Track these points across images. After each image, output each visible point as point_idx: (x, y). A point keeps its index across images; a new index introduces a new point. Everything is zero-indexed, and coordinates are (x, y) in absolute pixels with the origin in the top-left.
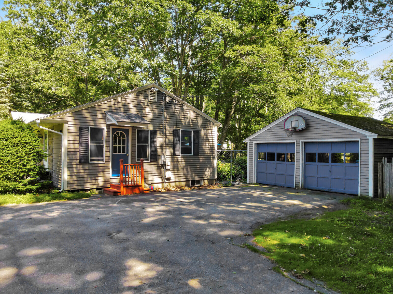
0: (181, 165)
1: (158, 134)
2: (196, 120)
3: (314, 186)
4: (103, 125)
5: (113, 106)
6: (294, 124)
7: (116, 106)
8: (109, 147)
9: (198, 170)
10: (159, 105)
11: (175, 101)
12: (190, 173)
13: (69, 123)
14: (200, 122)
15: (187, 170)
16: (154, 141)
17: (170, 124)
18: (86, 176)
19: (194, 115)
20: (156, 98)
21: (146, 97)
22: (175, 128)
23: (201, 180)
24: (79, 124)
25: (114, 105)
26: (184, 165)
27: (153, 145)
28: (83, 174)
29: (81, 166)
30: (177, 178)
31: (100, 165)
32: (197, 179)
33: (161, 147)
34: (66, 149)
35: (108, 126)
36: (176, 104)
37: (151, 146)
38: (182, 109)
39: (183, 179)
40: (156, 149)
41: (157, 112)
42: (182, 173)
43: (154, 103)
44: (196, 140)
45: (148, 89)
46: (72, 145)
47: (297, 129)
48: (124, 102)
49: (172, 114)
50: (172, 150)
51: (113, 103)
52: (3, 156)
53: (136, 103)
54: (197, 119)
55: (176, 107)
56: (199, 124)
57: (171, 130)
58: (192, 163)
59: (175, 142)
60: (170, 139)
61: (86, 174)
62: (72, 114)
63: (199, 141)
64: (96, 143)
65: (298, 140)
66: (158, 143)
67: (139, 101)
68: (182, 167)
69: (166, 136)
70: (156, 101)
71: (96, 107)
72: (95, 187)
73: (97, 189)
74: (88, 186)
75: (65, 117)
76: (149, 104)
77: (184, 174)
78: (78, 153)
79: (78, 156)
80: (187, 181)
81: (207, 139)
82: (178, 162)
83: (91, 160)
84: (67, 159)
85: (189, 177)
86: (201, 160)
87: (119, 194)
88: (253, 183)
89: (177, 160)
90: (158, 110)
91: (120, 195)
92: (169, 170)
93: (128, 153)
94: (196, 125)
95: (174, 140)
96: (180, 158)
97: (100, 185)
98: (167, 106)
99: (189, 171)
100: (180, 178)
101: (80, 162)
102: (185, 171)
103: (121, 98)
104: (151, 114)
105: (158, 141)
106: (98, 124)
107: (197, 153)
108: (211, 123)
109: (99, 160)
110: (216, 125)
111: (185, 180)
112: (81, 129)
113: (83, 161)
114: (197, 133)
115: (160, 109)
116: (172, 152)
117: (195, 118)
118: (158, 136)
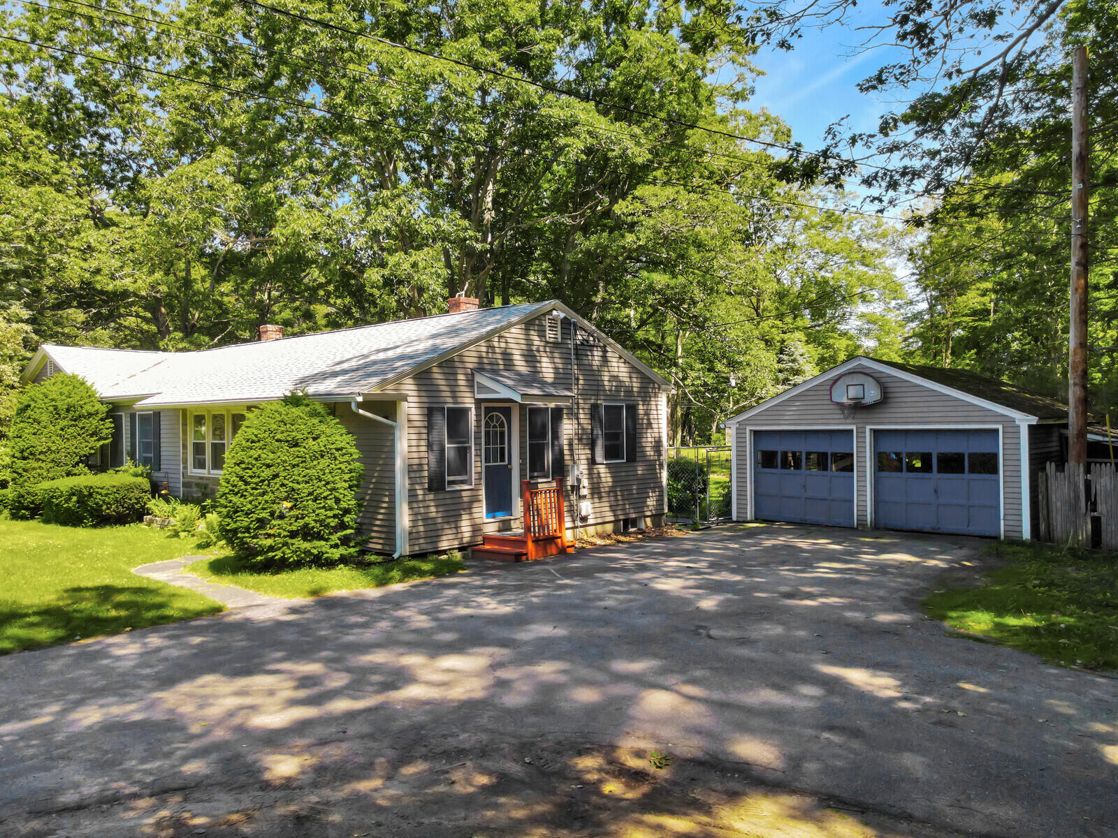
0: (605, 485)
1: (565, 416)
2: (628, 379)
3: (898, 522)
4: (468, 402)
5: (484, 355)
6: (853, 392)
7: (490, 355)
8: (480, 450)
9: (635, 496)
10: (564, 351)
11: (591, 339)
12: (621, 503)
13: (410, 399)
14: (636, 385)
15: (616, 496)
16: (557, 432)
17: (585, 392)
18: (440, 520)
19: (626, 370)
20: (559, 333)
21: (542, 334)
22: (592, 401)
23: (640, 518)
24: (425, 400)
25: (487, 352)
26: (610, 484)
27: (556, 443)
28: (434, 515)
29: (431, 497)
30: (598, 515)
31: (464, 494)
32: (634, 516)
33: (570, 445)
34: (404, 459)
35: (478, 402)
36: (594, 346)
37: (553, 444)
38: (605, 359)
39: (610, 517)
40: (561, 451)
41: (560, 366)
42: (607, 504)
43: (556, 345)
44: (631, 428)
45: (544, 315)
46: (414, 449)
47: (863, 402)
48: (503, 345)
49: (588, 368)
50: (588, 452)
51: (484, 349)
52: (298, 483)
53: (524, 347)
54: (630, 377)
55: (595, 353)
56: (635, 389)
57: (587, 406)
58: (624, 478)
59: (595, 432)
60: (585, 426)
61: (440, 515)
62: (413, 378)
63: (635, 429)
64: (457, 443)
65: (860, 426)
66: (565, 437)
67: (529, 343)
68: (607, 489)
69: (578, 419)
70: (560, 340)
71: (456, 359)
72: (456, 544)
73: (460, 549)
74: (444, 545)
75: (403, 387)
76: (548, 349)
77: (611, 506)
78: (426, 467)
79: (426, 474)
80: (616, 522)
81: (650, 425)
82: (600, 477)
83: (451, 483)
84: (407, 482)
85: (619, 512)
86: (640, 472)
87: (524, 558)
88: (749, 518)
89: (599, 473)
90: (563, 361)
91: (527, 559)
92: (584, 497)
93: (510, 462)
94: (629, 392)
95: (592, 429)
96: (602, 469)
97: (465, 540)
98: (580, 352)
99: (619, 498)
100: (603, 514)
101: (430, 489)
102: (612, 499)
103: (499, 337)
104: (551, 370)
105: (565, 432)
106: (460, 400)
107: (632, 458)
108: (656, 386)
109: (462, 482)
110: (664, 390)
111: (612, 519)
112: (430, 412)
113: (435, 486)
114: (632, 409)
115: (566, 360)
116: (590, 456)
117: (627, 375)
118: (565, 421)
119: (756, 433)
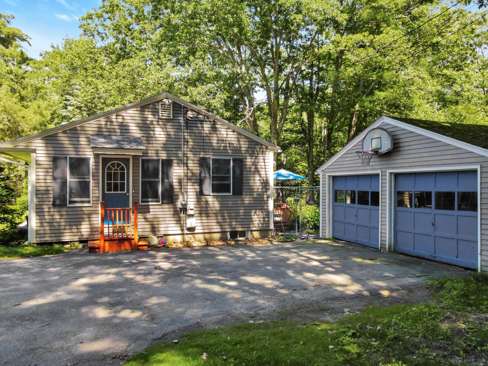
0: (213, 208)
1: (174, 165)
2: (237, 143)
3: (409, 249)
4: (89, 154)
5: (103, 126)
6: (375, 144)
7: (109, 127)
8: (98, 183)
9: (242, 217)
10: (176, 124)
11: (201, 116)
12: (228, 221)
13: (37, 152)
14: (244, 146)
15: (223, 216)
16: (167, 175)
17: (193, 150)
18: (63, 224)
19: (234, 136)
20: (171, 113)
21: (155, 112)
22: (201, 156)
23: (248, 231)
24: (53, 152)
25: (106, 125)
26: (218, 208)
27: (166, 181)
28: (58, 220)
29: (56, 210)
30: (206, 227)
31: (84, 209)
32: (240, 229)
33: (180, 182)
34: (33, 187)
35: (97, 155)
36: (203, 121)
37: (163, 182)
38: (214, 129)
39: (217, 229)
40: (171, 186)
41: (172, 133)
42: (215, 221)
43: (168, 120)
44: (238, 172)
45: (158, 102)
46: (42, 181)
47: (380, 151)
48: (120, 120)
49: (197, 135)
50: (198, 187)
51: (103, 123)
53: (140, 122)
54: (239, 141)
55: (205, 126)
56: (243, 149)
57: (196, 159)
58: (231, 205)
59: (203, 175)
60: (194, 171)
61: (63, 220)
62: (43, 139)
63: (241, 174)
64: (78, 178)
65: (384, 170)
66: (174, 177)
67: (144, 119)
68: (214, 212)
69: (187, 166)
70: (172, 118)
71: (78, 128)
72: (76, 238)
73: (81, 242)
74: (67, 238)
75: (33, 144)
76: (161, 123)
77: (217, 222)
78: (51, 192)
79: (52, 196)
80: (223, 232)
81: (257, 171)
82: (208, 204)
83: (71, 202)
84: (35, 200)
85: (226, 227)
86: (246, 202)
88: (327, 237)
89: (207, 201)
90: (175, 130)
91: (99, 252)
92: (192, 216)
93: (128, 192)
94: (237, 150)
95: (200, 173)
96: (210, 199)
97: (85, 237)
98: (189, 125)
99: (227, 217)
100: (210, 227)
101: (54, 205)
102: (220, 218)
103: (117, 116)
104: (164, 136)
105: (174, 174)
106: (80, 153)
107: (239, 191)
108: (264, 147)
109: (83, 202)
110: (271, 150)
111: (219, 230)
112: (55, 160)
113: (58, 202)
114: (240, 162)
115: (178, 128)
116: (198, 190)
117: (236, 139)
118: (174, 168)
119: (334, 178)
